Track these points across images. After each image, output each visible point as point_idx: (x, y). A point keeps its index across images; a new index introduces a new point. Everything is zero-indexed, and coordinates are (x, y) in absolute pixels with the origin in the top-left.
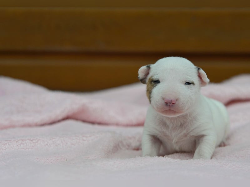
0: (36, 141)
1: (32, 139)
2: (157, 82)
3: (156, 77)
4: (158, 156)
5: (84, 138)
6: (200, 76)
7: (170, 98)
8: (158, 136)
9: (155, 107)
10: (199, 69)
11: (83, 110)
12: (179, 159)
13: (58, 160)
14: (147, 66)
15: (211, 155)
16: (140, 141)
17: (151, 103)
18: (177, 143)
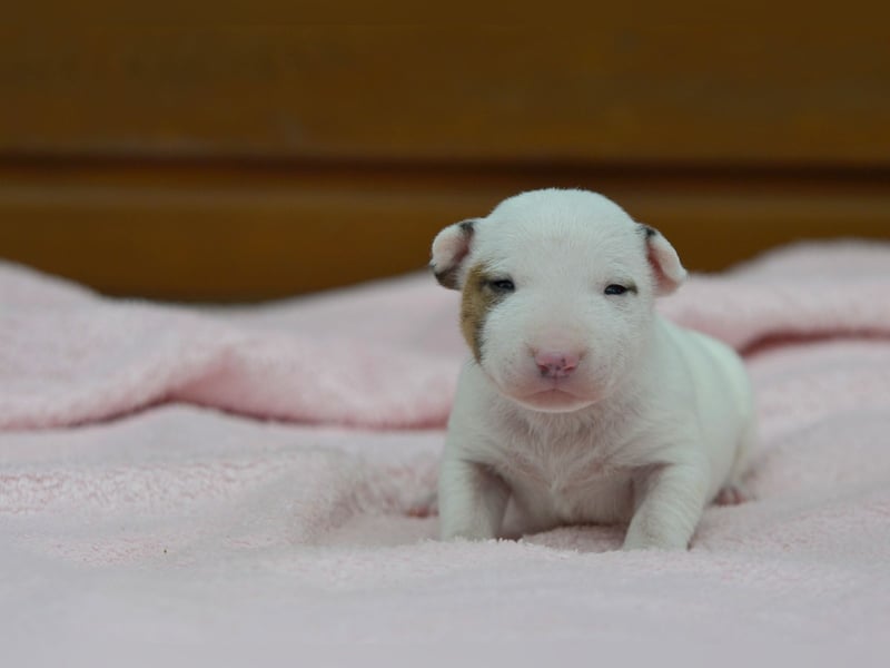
0: (55, 482)
1: (38, 475)
2: (505, 285)
3: (497, 269)
4: (498, 539)
5: (231, 473)
6: (653, 259)
8: (500, 469)
9: (498, 379)
10: (650, 233)
11: (226, 369)
12: (574, 549)
13: (133, 550)
14: (463, 226)
15: (687, 536)
16: (432, 482)
17: (483, 362)
18: (565, 491)
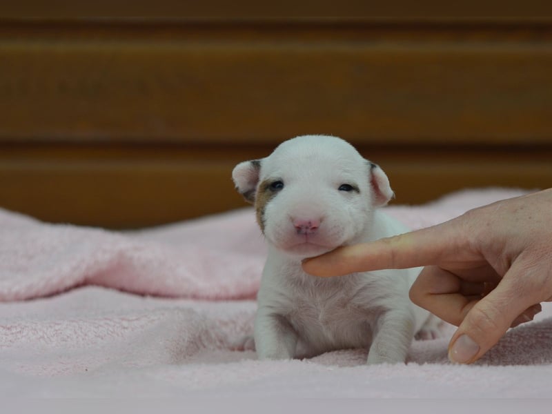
0: (19, 329)
1: (9, 326)
2: (278, 185)
3: (274, 176)
5: (125, 324)
7: (307, 216)
10: (373, 166)
12: (336, 365)
13: (67, 369)
14: (253, 163)
